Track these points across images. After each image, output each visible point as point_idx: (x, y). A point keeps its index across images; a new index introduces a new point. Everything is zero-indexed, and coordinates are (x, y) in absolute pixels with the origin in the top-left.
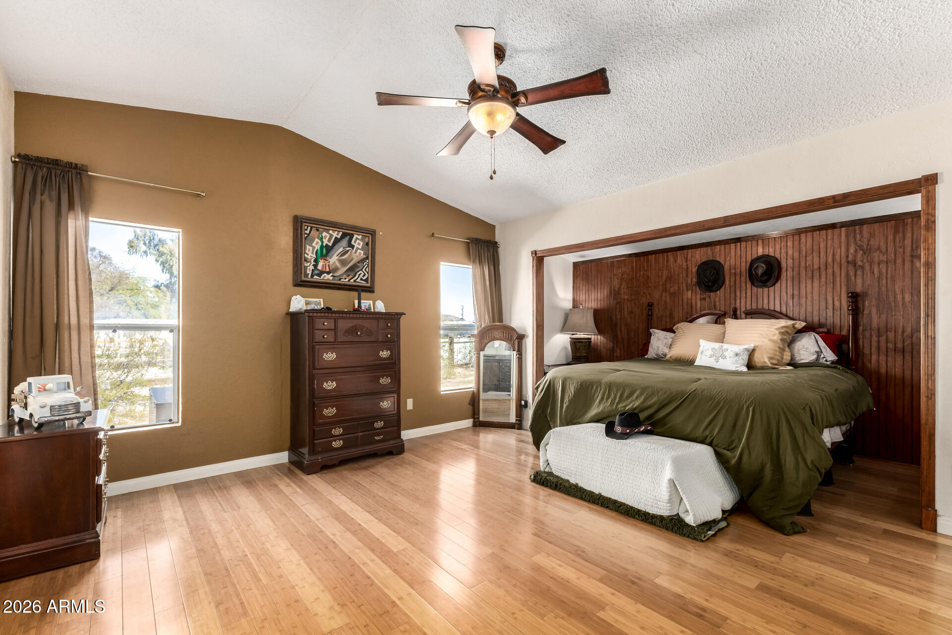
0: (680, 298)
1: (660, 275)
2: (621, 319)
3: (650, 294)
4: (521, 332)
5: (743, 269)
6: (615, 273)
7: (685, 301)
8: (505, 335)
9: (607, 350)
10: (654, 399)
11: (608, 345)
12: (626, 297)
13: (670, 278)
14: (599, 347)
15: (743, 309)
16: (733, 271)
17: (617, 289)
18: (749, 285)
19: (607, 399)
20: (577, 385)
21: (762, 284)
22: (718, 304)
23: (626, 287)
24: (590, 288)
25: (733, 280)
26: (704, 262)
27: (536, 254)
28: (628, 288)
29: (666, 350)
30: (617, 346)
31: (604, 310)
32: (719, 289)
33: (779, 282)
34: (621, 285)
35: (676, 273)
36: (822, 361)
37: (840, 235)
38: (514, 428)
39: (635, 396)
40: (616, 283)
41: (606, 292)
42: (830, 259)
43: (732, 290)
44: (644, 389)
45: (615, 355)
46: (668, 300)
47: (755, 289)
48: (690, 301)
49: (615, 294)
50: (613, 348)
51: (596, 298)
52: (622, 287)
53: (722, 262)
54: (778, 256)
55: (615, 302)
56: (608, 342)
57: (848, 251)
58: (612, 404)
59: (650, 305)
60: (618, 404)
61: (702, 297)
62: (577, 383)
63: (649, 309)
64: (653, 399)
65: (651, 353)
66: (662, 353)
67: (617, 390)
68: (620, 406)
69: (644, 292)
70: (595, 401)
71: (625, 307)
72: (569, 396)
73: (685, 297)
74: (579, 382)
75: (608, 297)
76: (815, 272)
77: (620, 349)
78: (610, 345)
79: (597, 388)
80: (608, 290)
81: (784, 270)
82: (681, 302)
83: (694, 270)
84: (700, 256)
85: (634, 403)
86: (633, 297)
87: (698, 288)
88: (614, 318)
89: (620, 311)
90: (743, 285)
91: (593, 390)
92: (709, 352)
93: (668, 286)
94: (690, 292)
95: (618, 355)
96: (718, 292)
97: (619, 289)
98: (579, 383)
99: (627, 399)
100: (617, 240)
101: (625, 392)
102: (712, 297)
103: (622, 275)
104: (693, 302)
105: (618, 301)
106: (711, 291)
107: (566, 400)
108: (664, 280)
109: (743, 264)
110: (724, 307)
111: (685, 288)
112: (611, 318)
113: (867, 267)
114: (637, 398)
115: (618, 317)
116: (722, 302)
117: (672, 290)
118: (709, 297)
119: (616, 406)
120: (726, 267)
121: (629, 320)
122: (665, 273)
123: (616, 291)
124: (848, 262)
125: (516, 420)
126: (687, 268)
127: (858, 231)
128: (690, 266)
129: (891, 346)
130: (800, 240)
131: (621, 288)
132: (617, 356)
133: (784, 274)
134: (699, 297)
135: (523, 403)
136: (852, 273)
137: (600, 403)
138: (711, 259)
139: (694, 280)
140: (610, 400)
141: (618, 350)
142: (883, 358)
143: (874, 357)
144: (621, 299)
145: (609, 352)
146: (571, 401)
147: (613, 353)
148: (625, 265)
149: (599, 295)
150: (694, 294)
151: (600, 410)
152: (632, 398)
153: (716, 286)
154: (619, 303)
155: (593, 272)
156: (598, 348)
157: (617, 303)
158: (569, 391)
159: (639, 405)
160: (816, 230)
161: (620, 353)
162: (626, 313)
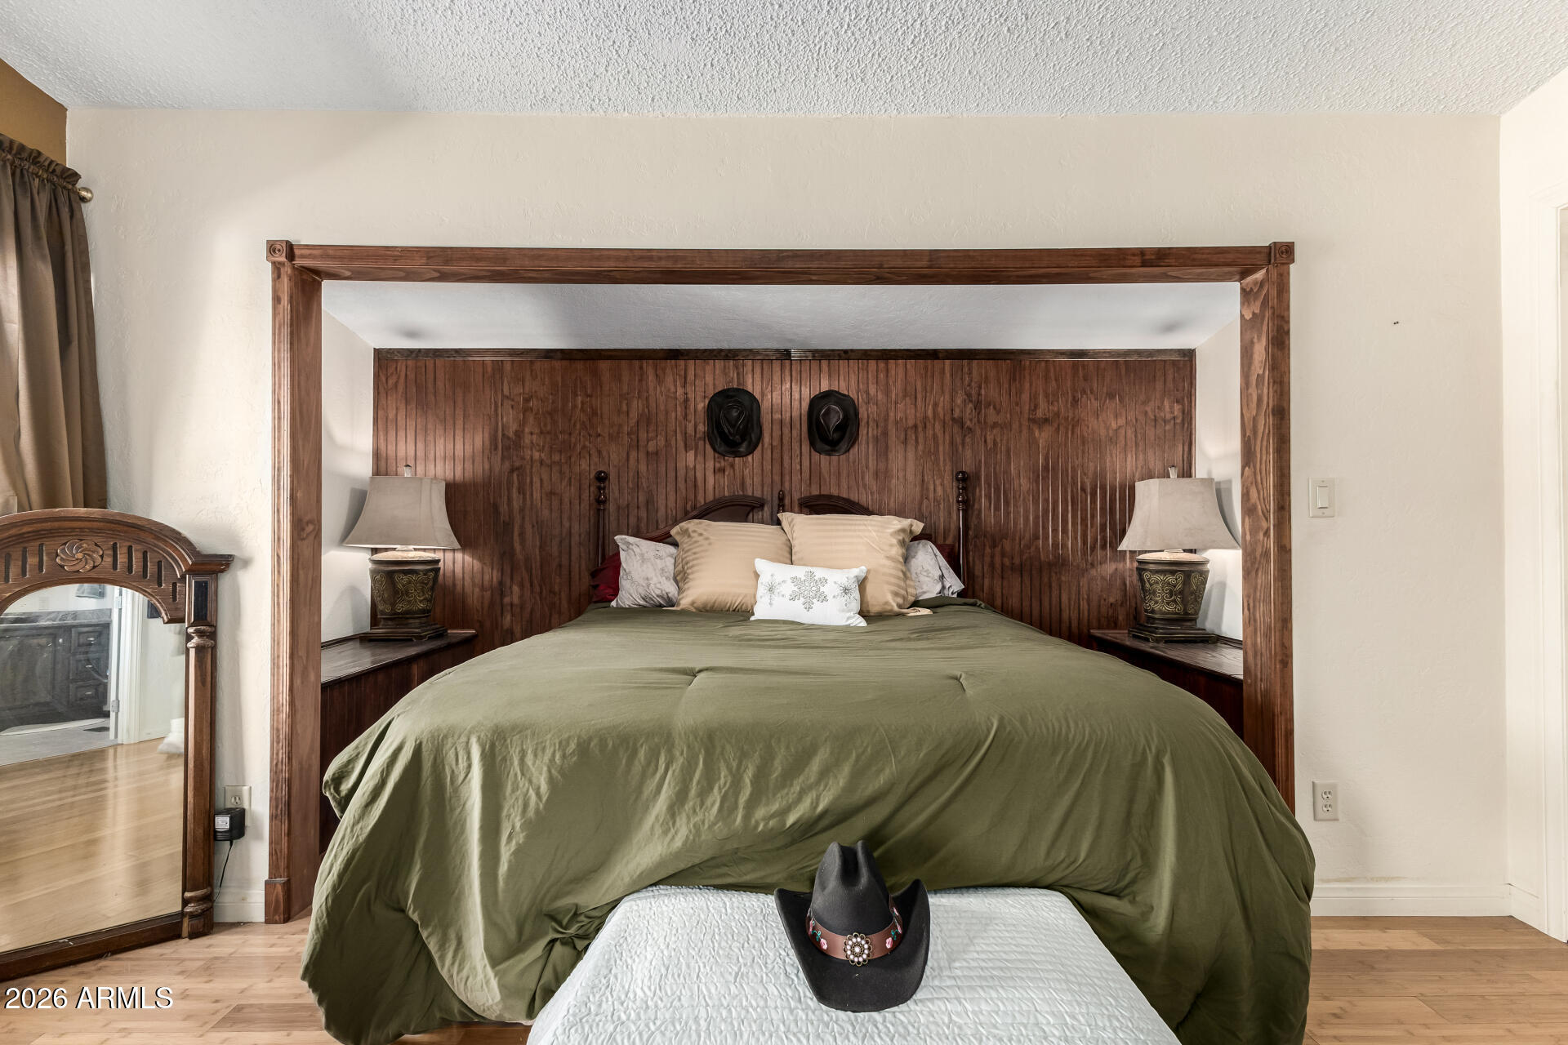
0: (671, 466)
1: (625, 408)
2: (522, 510)
3: (599, 452)
4: (210, 545)
5: (796, 414)
6: (506, 392)
7: (681, 473)
8: (122, 559)
9: (482, 588)
10: (887, 771)
11: (487, 577)
12: (536, 455)
13: (647, 419)
14: (459, 584)
15: (796, 496)
16: (777, 416)
17: (511, 434)
18: (806, 447)
19: (703, 794)
20: (564, 756)
21: (827, 447)
22: (748, 481)
23: (536, 430)
24: (430, 426)
25: (776, 433)
26: (719, 392)
27: (291, 256)
28: (541, 433)
29: (671, 589)
30: (512, 579)
31: (474, 484)
32: (751, 452)
33: (856, 446)
34: (523, 424)
35: (662, 408)
36: (948, 593)
37: (943, 372)
38: (178, 936)
39: (815, 766)
40: (509, 419)
41: (479, 439)
42: (930, 413)
43: (777, 455)
44: (844, 740)
45: (507, 600)
46: (643, 468)
47: (816, 456)
48: (691, 473)
49: (505, 445)
50: (501, 583)
51: (450, 453)
52: (527, 430)
53: (757, 395)
54: (853, 395)
55: (507, 465)
56: (488, 570)
57: (952, 400)
58: (726, 809)
59: (601, 478)
60: (751, 805)
61: (718, 465)
62: (563, 745)
63: (599, 488)
64: (881, 770)
65: (629, 594)
66: (658, 592)
67: (743, 756)
68: (760, 813)
69: (584, 447)
70: (646, 809)
71: (536, 480)
72: (526, 806)
73: (681, 465)
74: (568, 740)
75: (487, 452)
76: (909, 433)
77: (522, 586)
78: (492, 576)
79: (654, 756)
80: (487, 435)
81: (863, 424)
82: (671, 474)
83: (701, 406)
84: (713, 379)
85: (814, 794)
86: (556, 457)
87: (708, 446)
88: (504, 508)
89: (521, 491)
90: (796, 446)
91: (637, 768)
92: (788, 589)
93: (643, 435)
94: (691, 454)
95: (516, 600)
96: (750, 458)
97: (519, 434)
98: (573, 746)
99: (783, 787)
100: (626, 259)
101: (773, 759)
102: (737, 467)
103: (527, 400)
104: (699, 475)
105: (517, 464)
106: (737, 454)
107: (513, 822)
108: (633, 422)
109: (796, 404)
110: (760, 488)
111: (681, 444)
112: (496, 507)
113: (978, 432)
114: (824, 773)
115: (516, 505)
116: (757, 480)
117: (651, 447)
118: (732, 466)
119: (747, 817)
120: (765, 406)
121: (546, 512)
122: (637, 406)
123: (509, 438)
124: (953, 419)
125: (185, 902)
126: (686, 400)
127: (966, 369)
128: (691, 396)
129: (1007, 561)
130: (887, 371)
131: (523, 431)
132: (512, 605)
133: (863, 431)
134: (710, 464)
135: (222, 823)
136: (958, 440)
137: (673, 811)
138: (735, 386)
139: (702, 428)
140: (716, 796)
141: (516, 589)
142: (997, 583)
143: (987, 582)
144: (523, 458)
145: (488, 594)
146: (537, 827)
147: (502, 595)
148: (534, 377)
149: (459, 446)
150: (700, 458)
151: (678, 843)
152: (801, 779)
153: (745, 445)
154: (518, 469)
155: (440, 384)
156: (454, 585)
157: (512, 471)
158: (523, 783)
159: (833, 803)
160: (910, 358)
161: (521, 597)
162: (537, 495)
